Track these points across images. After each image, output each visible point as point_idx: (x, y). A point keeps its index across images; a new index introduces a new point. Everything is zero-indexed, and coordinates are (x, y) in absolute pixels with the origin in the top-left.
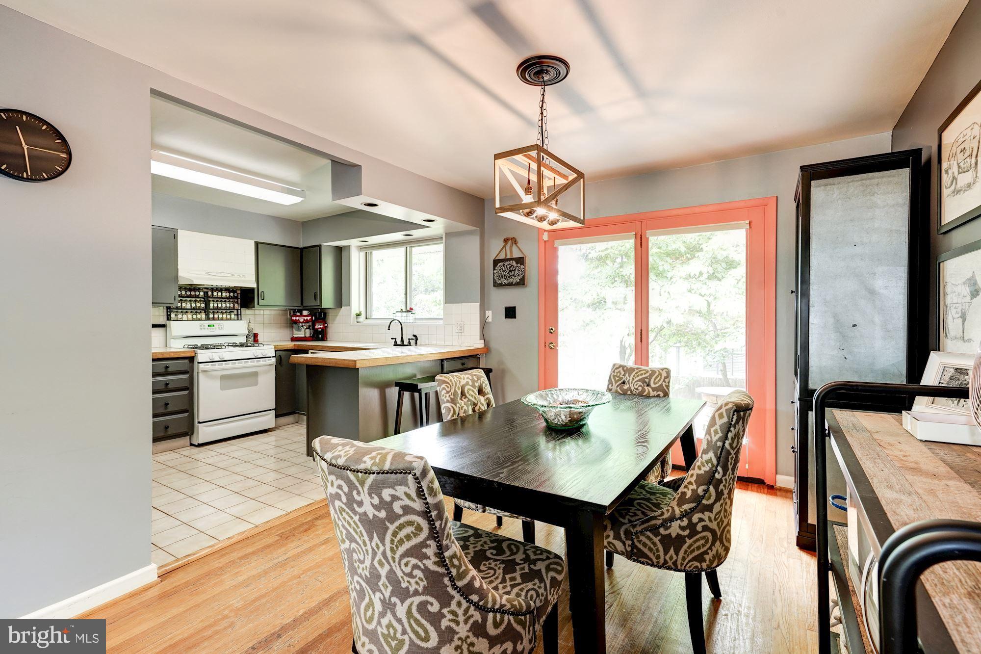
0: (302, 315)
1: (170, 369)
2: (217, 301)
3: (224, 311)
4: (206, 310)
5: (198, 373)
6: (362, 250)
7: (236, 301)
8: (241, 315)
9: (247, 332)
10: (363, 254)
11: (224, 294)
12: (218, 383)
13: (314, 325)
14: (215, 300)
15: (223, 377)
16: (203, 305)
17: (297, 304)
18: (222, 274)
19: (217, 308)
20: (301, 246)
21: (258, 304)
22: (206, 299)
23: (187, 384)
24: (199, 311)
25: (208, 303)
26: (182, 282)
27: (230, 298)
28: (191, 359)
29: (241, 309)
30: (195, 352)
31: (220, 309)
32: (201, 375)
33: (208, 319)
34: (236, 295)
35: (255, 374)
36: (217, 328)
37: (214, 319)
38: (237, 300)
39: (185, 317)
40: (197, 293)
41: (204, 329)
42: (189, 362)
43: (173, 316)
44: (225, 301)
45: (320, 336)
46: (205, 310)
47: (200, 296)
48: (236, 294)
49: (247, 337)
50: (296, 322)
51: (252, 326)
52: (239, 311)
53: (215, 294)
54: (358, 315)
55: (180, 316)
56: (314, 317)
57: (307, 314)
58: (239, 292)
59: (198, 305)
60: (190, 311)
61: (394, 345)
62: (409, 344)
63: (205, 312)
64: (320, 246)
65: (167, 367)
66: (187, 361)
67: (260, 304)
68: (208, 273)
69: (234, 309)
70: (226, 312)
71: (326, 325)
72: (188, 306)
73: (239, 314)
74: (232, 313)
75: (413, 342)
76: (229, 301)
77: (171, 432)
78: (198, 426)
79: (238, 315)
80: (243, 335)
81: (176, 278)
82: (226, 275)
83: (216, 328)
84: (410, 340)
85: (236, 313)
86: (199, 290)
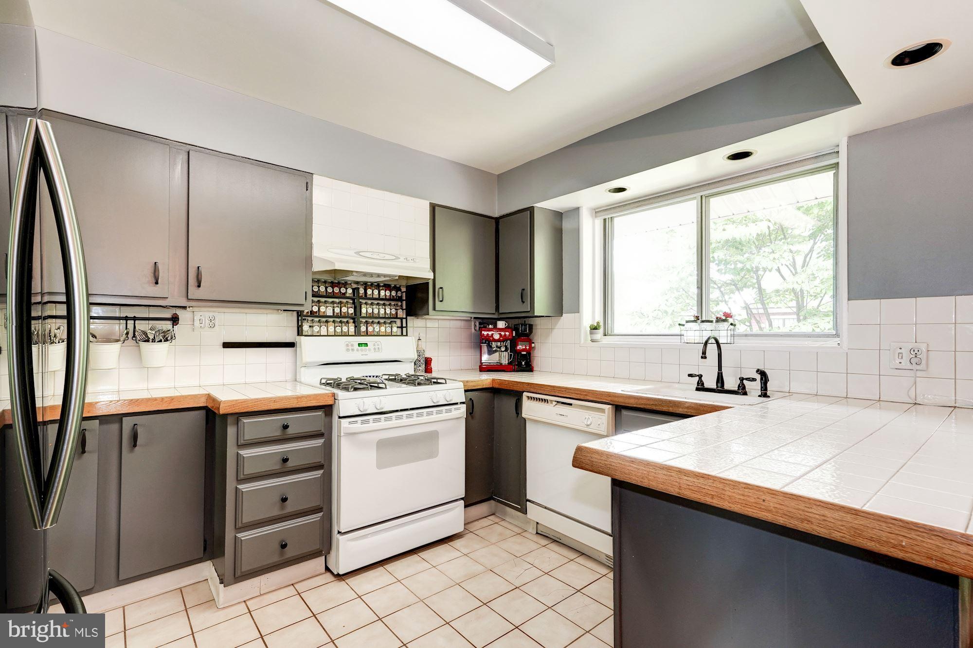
0: (495, 327)
1: (290, 431)
2: (372, 304)
3: (382, 321)
4: (356, 318)
5: (339, 436)
6: (598, 214)
7: (400, 304)
8: (406, 327)
9: (415, 356)
10: (599, 222)
11: (382, 293)
12: (372, 455)
13: (514, 344)
14: (369, 302)
15: (382, 445)
16: (351, 311)
17: (488, 310)
18: (382, 255)
19: (372, 316)
20: (496, 215)
21: (434, 309)
22: (356, 301)
23: (319, 459)
24: (345, 320)
25: (358, 308)
26: (317, 267)
27: (391, 299)
28: (328, 409)
29: (406, 318)
30: (334, 395)
31: (376, 318)
32: (344, 442)
33: (358, 333)
34: (400, 295)
35: (433, 436)
36: (372, 350)
37: (367, 334)
38: (402, 303)
39: (324, 331)
40: (343, 290)
41: (353, 350)
42: (323, 415)
43: (306, 327)
44: (384, 304)
45: (523, 363)
46: (353, 319)
47: (348, 295)
48: (399, 292)
49: (415, 364)
50: (488, 341)
51: (423, 345)
52: (404, 321)
53: (369, 292)
54: (594, 328)
55: (316, 329)
56: (514, 332)
57: (504, 327)
58: (404, 289)
59: (344, 310)
60: (331, 320)
61: (697, 389)
62: (742, 390)
63: (354, 322)
64: (531, 210)
65: (286, 427)
66: (321, 413)
67: (437, 309)
68: (358, 253)
69: (397, 318)
70: (385, 323)
71: (533, 345)
72: (329, 312)
73: (404, 325)
74: (394, 325)
75: (754, 387)
76: (390, 305)
77: (290, 552)
78: (338, 540)
79: (402, 327)
80: (409, 361)
81: (308, 260)
82: (387, 257)
83: (370, 350)
84: (745, 382)
85: (399, 325)
86: (345, 284)
